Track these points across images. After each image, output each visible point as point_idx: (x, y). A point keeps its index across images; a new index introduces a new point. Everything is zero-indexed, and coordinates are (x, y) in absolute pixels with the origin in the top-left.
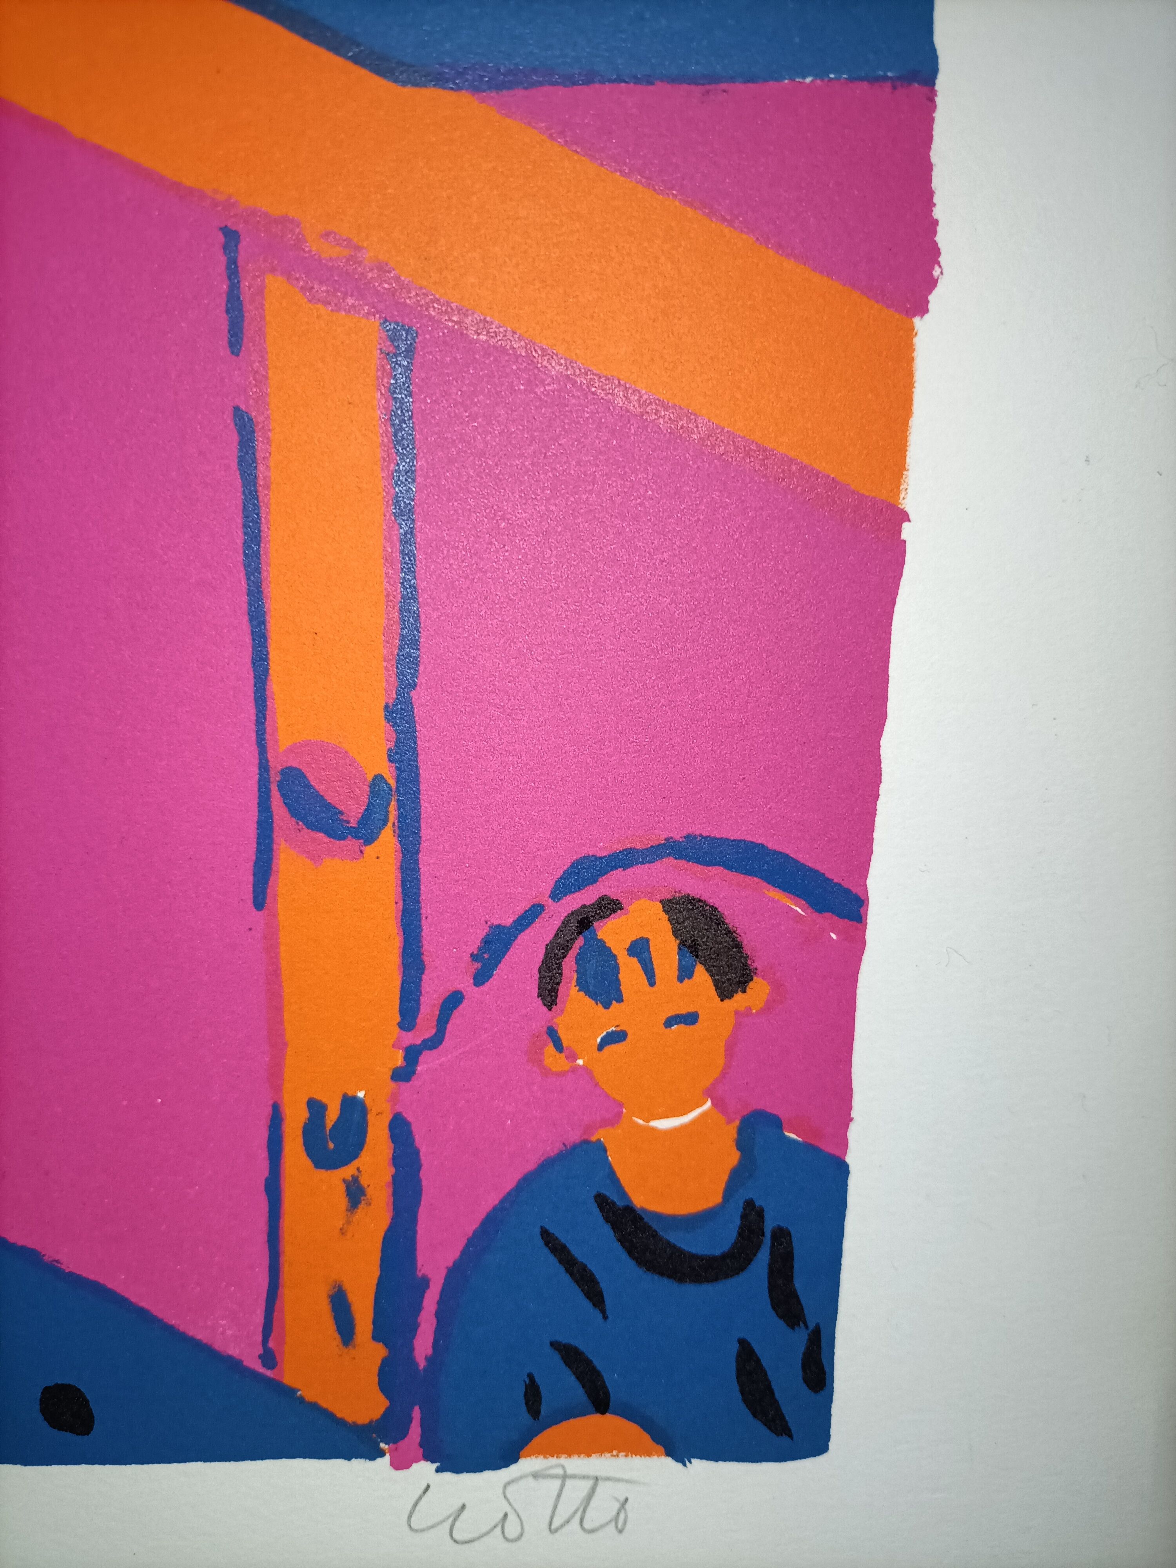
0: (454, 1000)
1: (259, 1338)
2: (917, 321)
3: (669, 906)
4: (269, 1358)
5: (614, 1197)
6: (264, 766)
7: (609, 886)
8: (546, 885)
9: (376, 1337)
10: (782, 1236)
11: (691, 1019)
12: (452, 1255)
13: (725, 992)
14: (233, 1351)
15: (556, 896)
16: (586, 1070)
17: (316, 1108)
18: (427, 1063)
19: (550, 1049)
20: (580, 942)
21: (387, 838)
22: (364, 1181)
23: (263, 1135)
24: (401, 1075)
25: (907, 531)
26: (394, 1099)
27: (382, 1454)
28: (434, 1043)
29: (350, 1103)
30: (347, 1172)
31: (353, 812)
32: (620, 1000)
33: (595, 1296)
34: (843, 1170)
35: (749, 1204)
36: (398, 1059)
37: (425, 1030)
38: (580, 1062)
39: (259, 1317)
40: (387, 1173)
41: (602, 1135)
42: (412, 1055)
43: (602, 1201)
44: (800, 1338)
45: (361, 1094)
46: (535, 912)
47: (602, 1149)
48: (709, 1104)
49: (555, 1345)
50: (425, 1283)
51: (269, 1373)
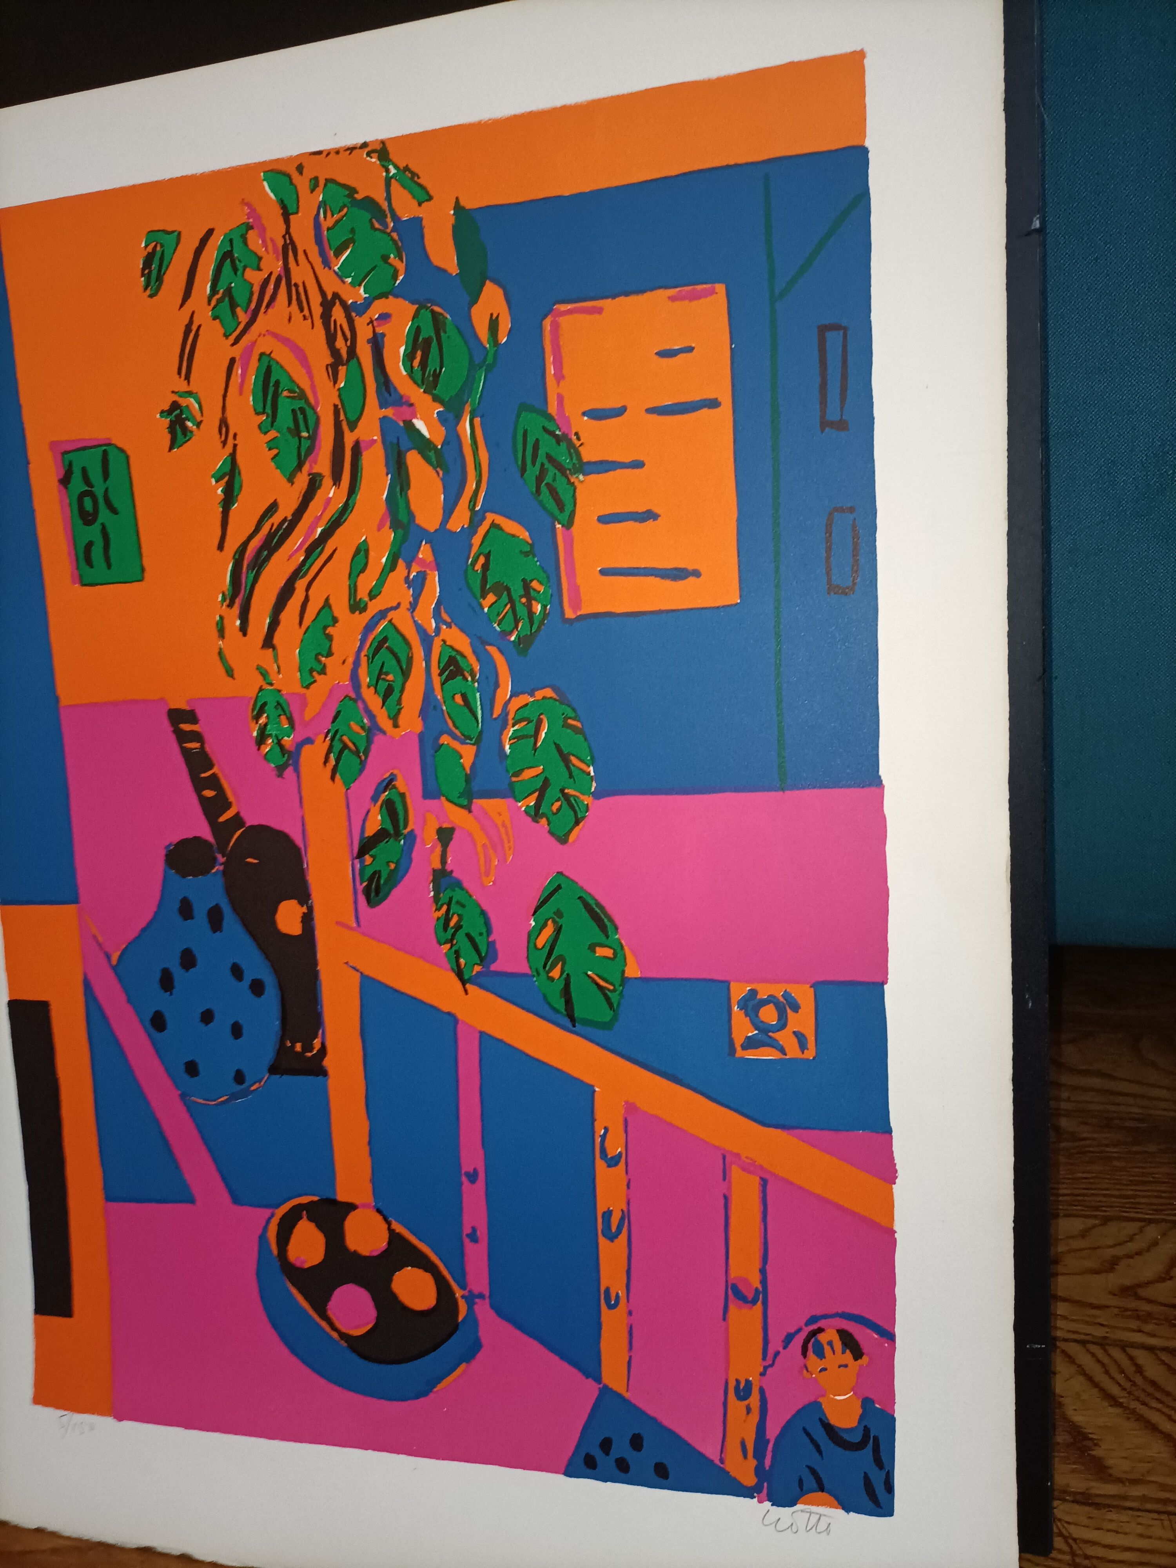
0: (777, 1354)
1: (719, 1454)
2: (893, 1186)
3: (838, 1331)
4: (722, 1461)
5: (823, 1418)
6: (727, 1281)
7: (821, 1324)
8: (803, 1322)
9: (755, 1457)
10: (876, 1439)
11: (846, 1366)
12: (777, 1431)
13: (856, 1359)
14: (711, 1457)
15: (806, 1325)
16: (815, 1379)
17: (738, 1381)
18: (770, 1371)
19: (805, 1371)
20: (813, 1340)
21: (759, 1303)
22: (751, 1406)
23: (723, 1388)
24: (763, 1374)
25: (896, 1235)
26: (760, 1380)
27: (755, 1497)
28: (772, 1365)
29: (747, 1381)
30: (746, 1402)
31: (750, 1296)
32: (825, 1358)
33: (819, 1451)
34: (894, 1420)
35: (865, 1427)
36: (761, 1369)
37: (769, 1362)
38: (814, 1376)
39: (719, 1448)
40: (758, 1404)
41: (821, 1400)
42: (766, 1368)
43: (821, 1420)
44: (883, 1474)
45: (751, 1379)
46: (799, 1330)
47: (820, 1404)
48: (852, 1393)
49: (807, 1466)
50: (768, 1441)
51: (722, 1466)
